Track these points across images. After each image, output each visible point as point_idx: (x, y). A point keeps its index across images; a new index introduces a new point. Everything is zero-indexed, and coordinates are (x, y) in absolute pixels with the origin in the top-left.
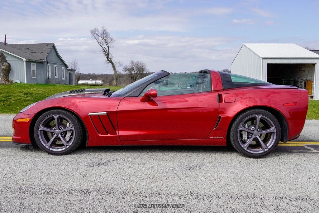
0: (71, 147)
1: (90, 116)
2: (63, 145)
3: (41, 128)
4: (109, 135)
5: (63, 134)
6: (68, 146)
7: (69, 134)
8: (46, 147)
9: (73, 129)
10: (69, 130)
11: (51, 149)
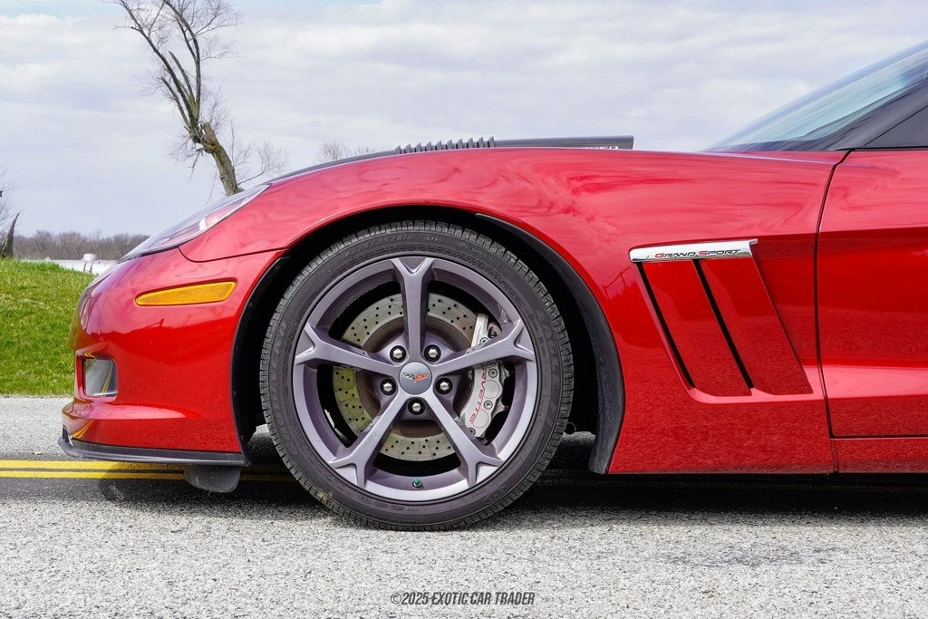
0: (510, 473)
1: (639, 264)
2: (453, 461)
3: (313, 347)
4: (758, 396)
5: (451, 385)
6: (491, 470)
7: (486, 391)
8: (340, 471)
9: (526, 350)
10: (490, 363)
11: (373, 487)
